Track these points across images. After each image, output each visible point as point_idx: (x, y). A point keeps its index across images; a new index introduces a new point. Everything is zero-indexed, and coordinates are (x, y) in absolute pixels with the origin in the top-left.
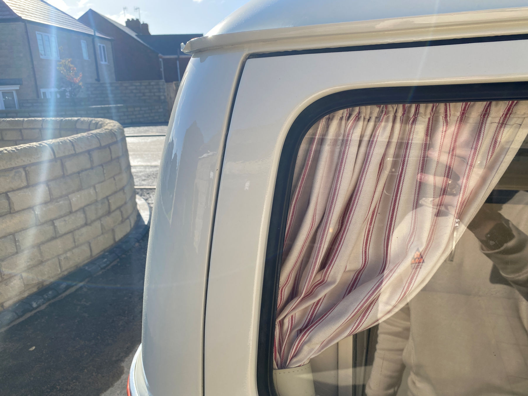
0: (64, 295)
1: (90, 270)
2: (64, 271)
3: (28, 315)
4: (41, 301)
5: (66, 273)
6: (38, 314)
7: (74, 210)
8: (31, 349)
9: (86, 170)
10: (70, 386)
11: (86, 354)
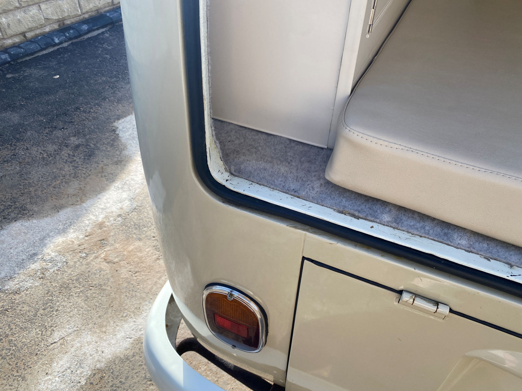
0: (86, 37)
1: (111, 16)
2: (84, 14)
3: (51, 49)
4: (63, 38)
5: (86, 16)
6: (61, 49)
8: (55, 77)
10: (92, 109)
11: (108, 87)
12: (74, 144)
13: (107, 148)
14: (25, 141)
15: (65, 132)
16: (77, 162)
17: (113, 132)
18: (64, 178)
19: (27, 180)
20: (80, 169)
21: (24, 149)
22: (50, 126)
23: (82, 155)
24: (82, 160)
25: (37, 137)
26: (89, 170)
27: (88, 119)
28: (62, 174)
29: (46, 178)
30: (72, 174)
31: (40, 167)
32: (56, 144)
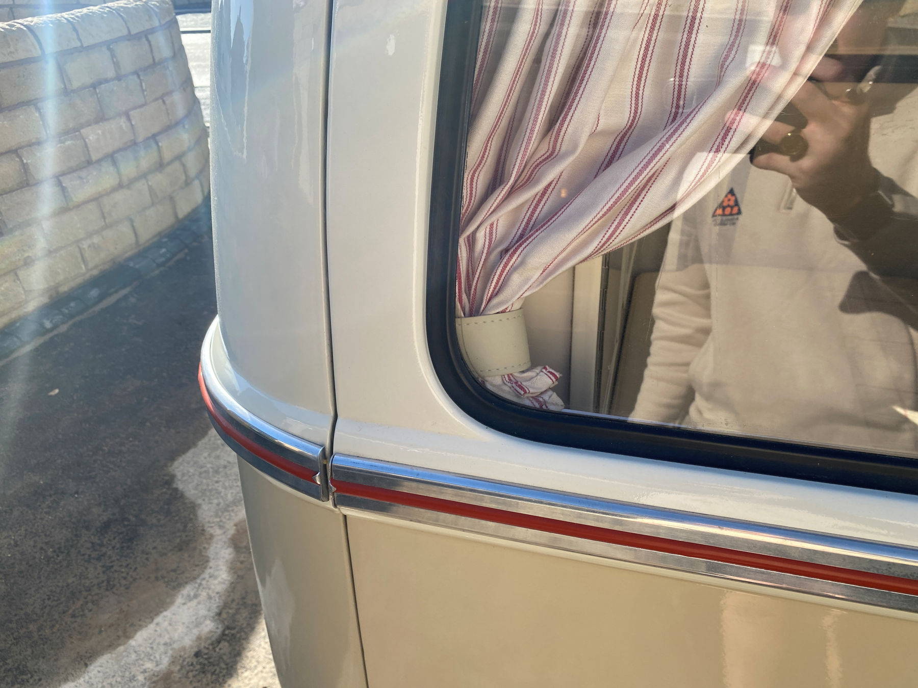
0: (97, 309)
1: (137, 266)
2: (91, 269)
4: (58, 318)
5: (95, 272)
6: (56, 339)
7: (94, 157)
8: (53, 393)
9: (107, 81)
10: (124, 446)
11: (145, 399)
12: (100, 521)
13: (159, 520)
14: (11, 529)
15: (80, 499)
16: (110, 557)
17: (167, 486)
18: (90, 594)
19: (22, 609)
20: (116, 571)
21: (9, 547)
22: (52, 492)
23: (116, 540)
24: (118, 550)
25: (32, 517)
26: (133, 568)
27: (118, 467)
28: (84, 586)
29: (56, 598)
30: (103, 582)
31: (42, 577)
32: (67, 527)
